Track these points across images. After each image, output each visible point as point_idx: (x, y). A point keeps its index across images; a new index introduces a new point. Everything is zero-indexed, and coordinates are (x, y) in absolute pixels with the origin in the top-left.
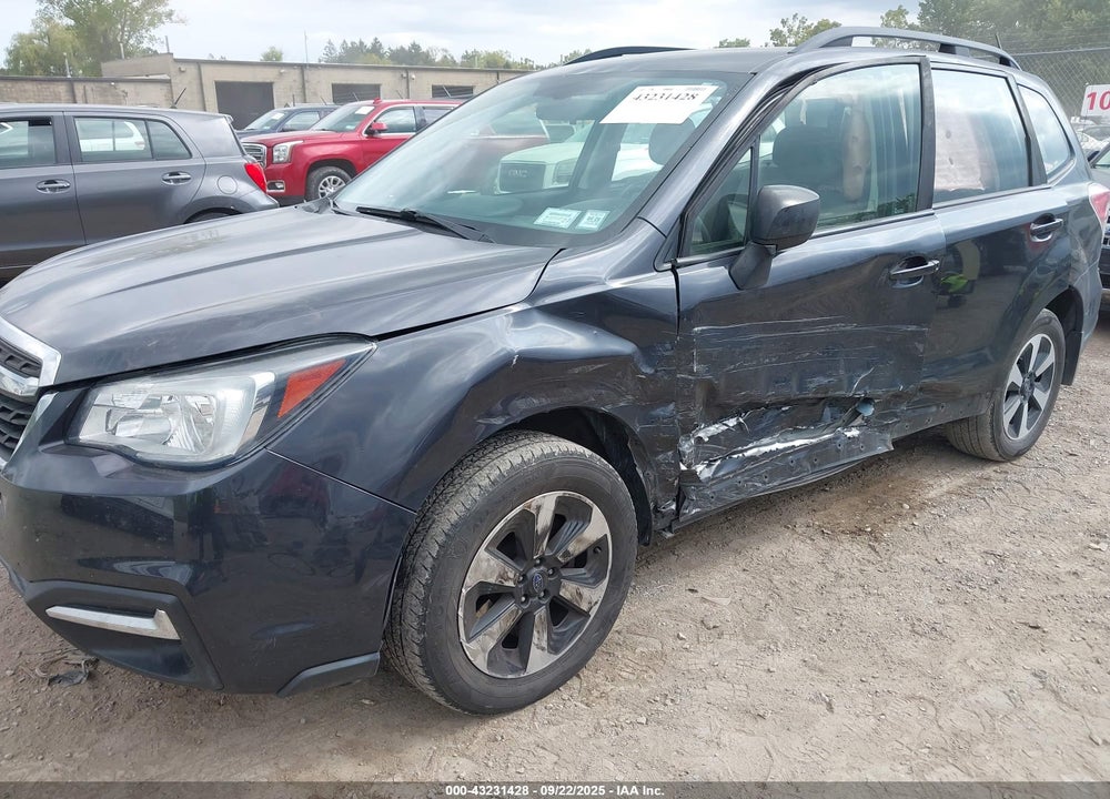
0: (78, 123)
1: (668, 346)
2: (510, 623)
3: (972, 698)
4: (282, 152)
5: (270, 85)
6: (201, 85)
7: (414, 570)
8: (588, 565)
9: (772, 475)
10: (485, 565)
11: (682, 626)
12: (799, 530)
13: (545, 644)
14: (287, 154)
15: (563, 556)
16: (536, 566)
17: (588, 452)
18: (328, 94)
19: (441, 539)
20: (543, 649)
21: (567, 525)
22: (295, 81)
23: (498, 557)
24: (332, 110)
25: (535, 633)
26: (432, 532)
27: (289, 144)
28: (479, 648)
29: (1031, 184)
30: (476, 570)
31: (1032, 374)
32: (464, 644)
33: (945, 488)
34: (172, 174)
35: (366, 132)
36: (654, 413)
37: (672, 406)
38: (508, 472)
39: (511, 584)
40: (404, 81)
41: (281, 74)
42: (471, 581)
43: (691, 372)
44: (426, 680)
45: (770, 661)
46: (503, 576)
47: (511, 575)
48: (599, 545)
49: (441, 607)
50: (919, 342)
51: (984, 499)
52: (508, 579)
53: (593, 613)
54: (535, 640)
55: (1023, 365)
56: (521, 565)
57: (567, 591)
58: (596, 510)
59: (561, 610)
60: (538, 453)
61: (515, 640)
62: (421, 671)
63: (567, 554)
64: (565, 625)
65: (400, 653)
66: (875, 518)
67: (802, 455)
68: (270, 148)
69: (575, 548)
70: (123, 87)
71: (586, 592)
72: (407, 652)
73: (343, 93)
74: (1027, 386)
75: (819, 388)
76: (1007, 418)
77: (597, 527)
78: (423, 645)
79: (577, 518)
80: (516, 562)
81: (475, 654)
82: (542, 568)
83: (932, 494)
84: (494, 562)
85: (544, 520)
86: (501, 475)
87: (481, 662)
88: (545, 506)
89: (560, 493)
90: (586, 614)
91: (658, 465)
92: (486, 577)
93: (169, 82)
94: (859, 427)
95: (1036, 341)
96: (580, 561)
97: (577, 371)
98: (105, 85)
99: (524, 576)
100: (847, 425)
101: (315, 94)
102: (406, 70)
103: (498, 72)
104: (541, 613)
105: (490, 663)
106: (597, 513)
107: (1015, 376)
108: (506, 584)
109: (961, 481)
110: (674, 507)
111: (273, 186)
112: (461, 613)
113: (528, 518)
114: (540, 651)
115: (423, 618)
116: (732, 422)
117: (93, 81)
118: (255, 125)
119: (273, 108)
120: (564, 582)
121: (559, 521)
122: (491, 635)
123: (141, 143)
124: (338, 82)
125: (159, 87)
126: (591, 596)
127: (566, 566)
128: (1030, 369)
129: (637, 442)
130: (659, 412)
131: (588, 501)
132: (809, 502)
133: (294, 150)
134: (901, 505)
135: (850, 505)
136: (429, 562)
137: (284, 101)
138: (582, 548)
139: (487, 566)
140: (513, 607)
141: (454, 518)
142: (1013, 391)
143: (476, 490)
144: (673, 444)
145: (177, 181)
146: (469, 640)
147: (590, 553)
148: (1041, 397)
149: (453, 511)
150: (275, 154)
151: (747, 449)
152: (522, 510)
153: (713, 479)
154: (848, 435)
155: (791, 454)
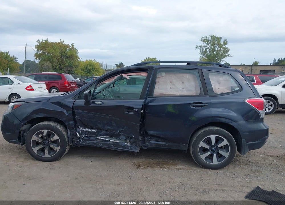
1: (71, 111)
8: (56, 143)
9: (103, 144)
10: (35, 137)
18: (258, 72)
23: (37, 137)
28: (35, 149)
30: (33, 138)
31: (216, 146)
32: (32, 148)
36: (69, 122)
37: (73, 122)
43: (76, 117)
48: (57, 140)
52: (39, 141)
53: (58, 151)
54: (46, 152)
57: (52, 146)
58: (55, 134)
63: (50, 140)
64: (52, 152)
67: (111, 143)
69: (52, 140)
71: (55, 147)
74: (214, 149)
76: (203, 156)
77: (56, 137)
85: (45, 134)
87: (36, 152)
88: (45, 132)
89: (48, 130)
90: (56, 151)
92: (35, 139)
94: (129, 143)
95: (212, 137)
96: (54, 142)
101: (255, 73)
102: (284, 66)
104: (47, 148)
107: (203, 145)
112: (31, 144)
113: (42, 133)
114: (47, 154)
116: (92, 130)
120: (51, 144)
122: (37, 148)
124: (261, 69)
126: (57, 148)
127: (51, 142)
128: (213, 144)
130: (71, 122)
131: (54, 133)
138: (54, 140)
140: (41, 146)
148: (224, 154)
151: (97, 137)
152: (40, 131)
153: (88, 139)
154: (126, 144)
155: (109, 142)
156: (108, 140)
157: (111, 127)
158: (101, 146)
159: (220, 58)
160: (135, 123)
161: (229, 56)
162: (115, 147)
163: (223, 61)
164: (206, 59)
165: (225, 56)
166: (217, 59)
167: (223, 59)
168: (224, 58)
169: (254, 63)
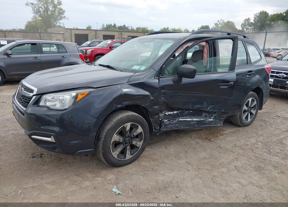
0: (43, 45)
1: (157, 93)
2: (122, 149)
3: (219, 170)
4: (89, 52)
5: (88, 35)
6: (71, 34)
7: (101, 138)
8: (139, 138)
9: (187, 125)
10: (115, 137)
11: (162, 154)
12: (193, 138)
13: (130, 154)
14: (90, 52)
15: (133, 136)
16: (127, 138)
17: (137, 114)
18: (102, 37)
19: (106, 132)
20: (129, 154)
21: (133, 129)
22: (94, 34)
23: (118, 136)
24: (102, 42)
25: (127, 151)
26: (104, 131)
27: (91, 50)
28: (115, 154)
29: (247, 64)
30: (114, 138)
31: (250, 107)
32: (112, 153)
33: (229, 131)
34: (62, 57)
35: (109, 48)
36: (153, 107)
37: (158, 106)
38: (119, 119)
39: (121, 141)
40: (121, 35)
41: (91, 32)
42: (113, 140)
43: (161, 99)
44: (104, 160)
45: (179, 161)
46: (119, 139)
47: (121, 139)
48: (141, 134)
49: (106, 145)
50: (228, 101)
51: (237, 134)
52: (121, 140)
53: (140, 147)
54: (127, 152)
55: (247, 105)
56: (124, 138)
57: (134, 143)
58: (139, 126)
59: (133, 147)
60: (126, 115)
61: (123, 152)
62: (103, 158)
63: (133, 135)
64: (134, 150)
65: (99, 154)
66: (211, 136)
67: (195, 122)
68: (86, 50)
69: (135, 134)
70: (52, 35)
71: (138, 143)
72: (100, 154)
73: (106, 37)
74: (249, 110)
75: (198, 108)
76: (244, 117)
77: (140, 130)
78: (103, 153)
79: (135, 128)
80: (123, 137)
81: (114, 155)
82: (128, 138)
83: (226, 132)
84: (117, 137)
85: (128, 128)
86: (118, 119)
87: (116, 157)
88: (128, 126)
89: (131, 123)
90: (139, 148)
91: (155, 118)
92: (116, 140)
93: (63, 34)
94: (213, 119)
95: (250, 100)
96: (137, 136)
97: (136, 97)
98: (48, 34)
99: (125, 140)
100: (210, 118)
101: (99, 37)
102: (121, 32)
103: (144, 33)
104: (128, 147)
105: (118, 157)
106: (140, 127)
107: (245, 108)
108: (120, 141)
109: (233, 130)
110: (159, 128)
111: (86, 60)
112: (111, 147)
113: (124, 128)
114: (128, 155)
115: (103, 147)
116: (175, 112)
117: (45, 33)
118: (83, 45)
119: (88, 41)
120: (133, 141)
121: (131, 129)
122: (118, 151)
123: (56, 49)
124: (104, 34)
125: (61, 35)
126: (139, 144)
127: (134, 138)
128: (249, 106)
129: (150, 113)
130: (155, 107)
131: (138, 125)
132: (197, 133)
133: (92, 51)
134: (218, 134)
135: (206, 134)
136: (104, 136)
137: (91, 39)
138: (137, 134)
139: (116, 138)
140: (122, 146)
141: (108, 128)
142: (245, 111)
143: (113, 123)
144: (158, 114)
145: (64, 58)
146: (113, 152)
147: (139, 135)
148: (254, 112)
149: (108, 127)
150: (87, 52)
151: (180, 119)
152: (123, 127)
153: (169, 123)
154: (210, 120)
155: (192, 122)
156: (191, 120)
157: (201, 105)
158: (184, 128)
159: (56, 20)
160: (227, 97)
161: (65, 18)
162: (199, 125)
163: (60, 23)
164: (40, 20)
165: (61, 18)
166: (53, 21)
167: (60, 21)
168: (60, 19)
169: (88, 28)
